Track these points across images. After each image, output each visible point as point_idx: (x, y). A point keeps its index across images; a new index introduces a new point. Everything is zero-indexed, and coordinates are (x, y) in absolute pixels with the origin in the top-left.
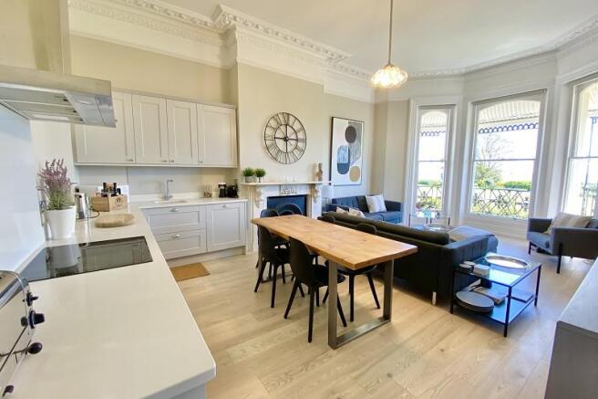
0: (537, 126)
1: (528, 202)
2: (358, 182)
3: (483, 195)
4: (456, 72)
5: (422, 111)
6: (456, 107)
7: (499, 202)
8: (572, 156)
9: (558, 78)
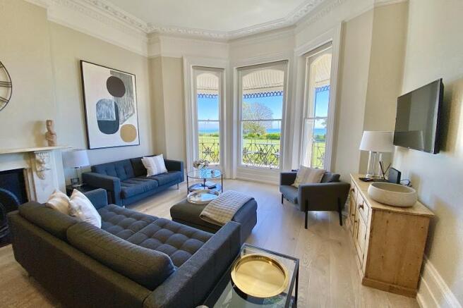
0: (282, 94)
1: (279, 154)
2: (136, 142)
3: (250, 149)
4: (221, 36)
5: (196, 71)
6: (225, 71)
7: (261, 154)
8: (306, 118)
9: (295, 50)
